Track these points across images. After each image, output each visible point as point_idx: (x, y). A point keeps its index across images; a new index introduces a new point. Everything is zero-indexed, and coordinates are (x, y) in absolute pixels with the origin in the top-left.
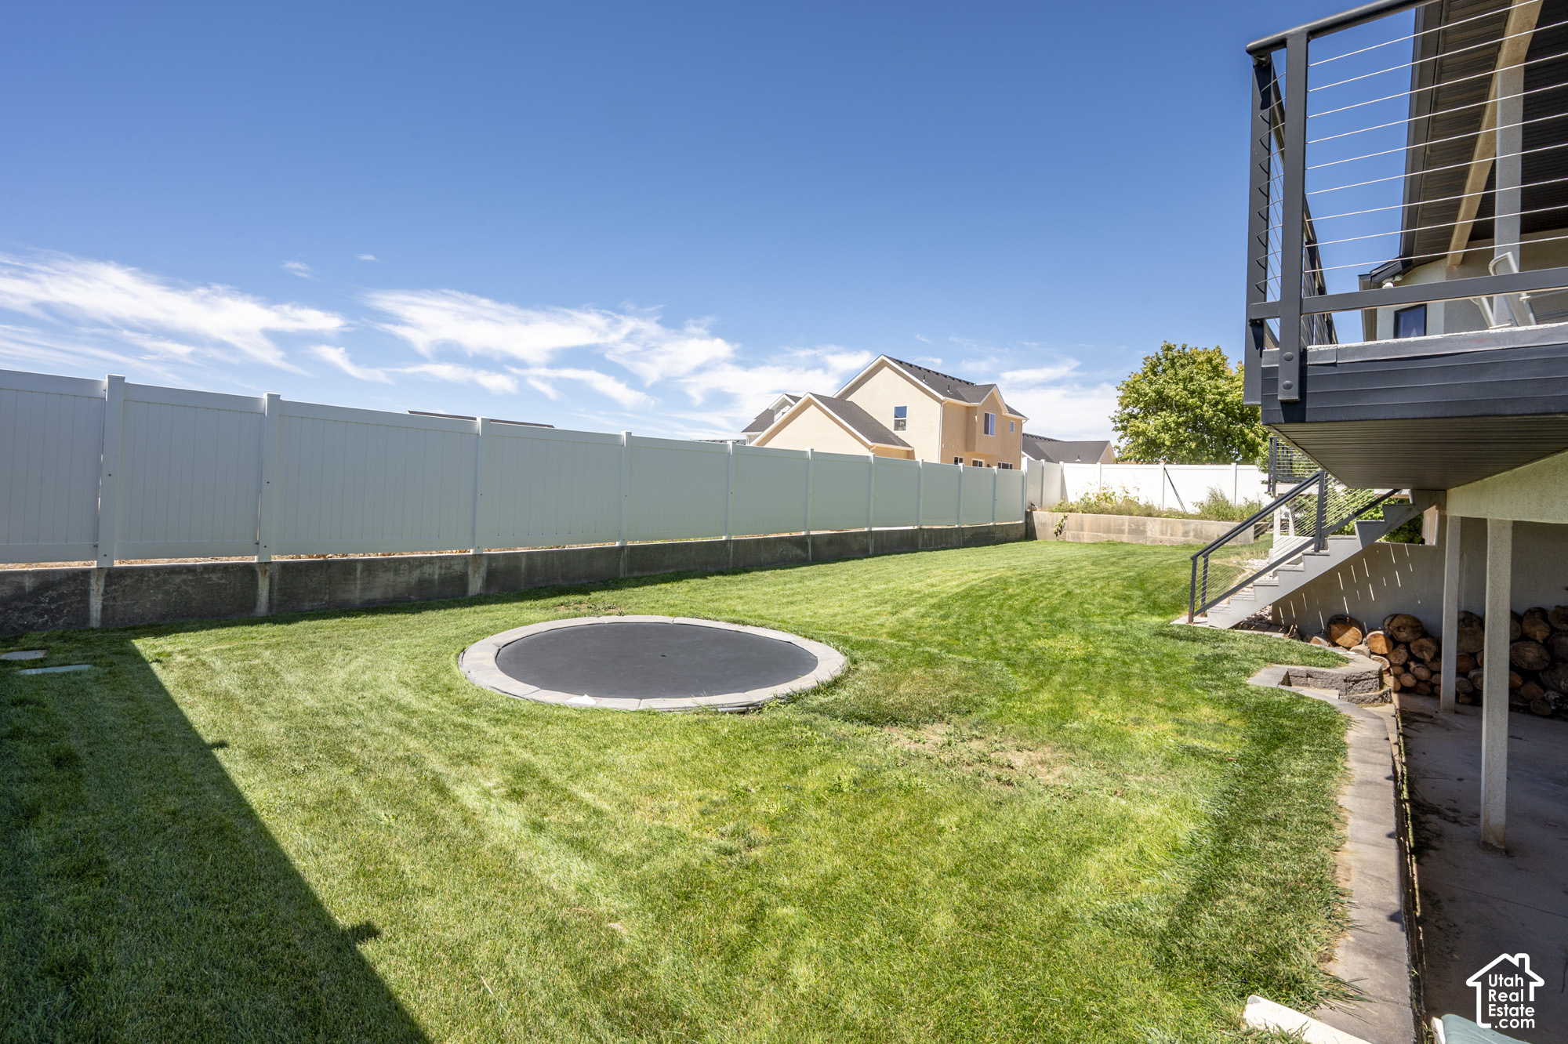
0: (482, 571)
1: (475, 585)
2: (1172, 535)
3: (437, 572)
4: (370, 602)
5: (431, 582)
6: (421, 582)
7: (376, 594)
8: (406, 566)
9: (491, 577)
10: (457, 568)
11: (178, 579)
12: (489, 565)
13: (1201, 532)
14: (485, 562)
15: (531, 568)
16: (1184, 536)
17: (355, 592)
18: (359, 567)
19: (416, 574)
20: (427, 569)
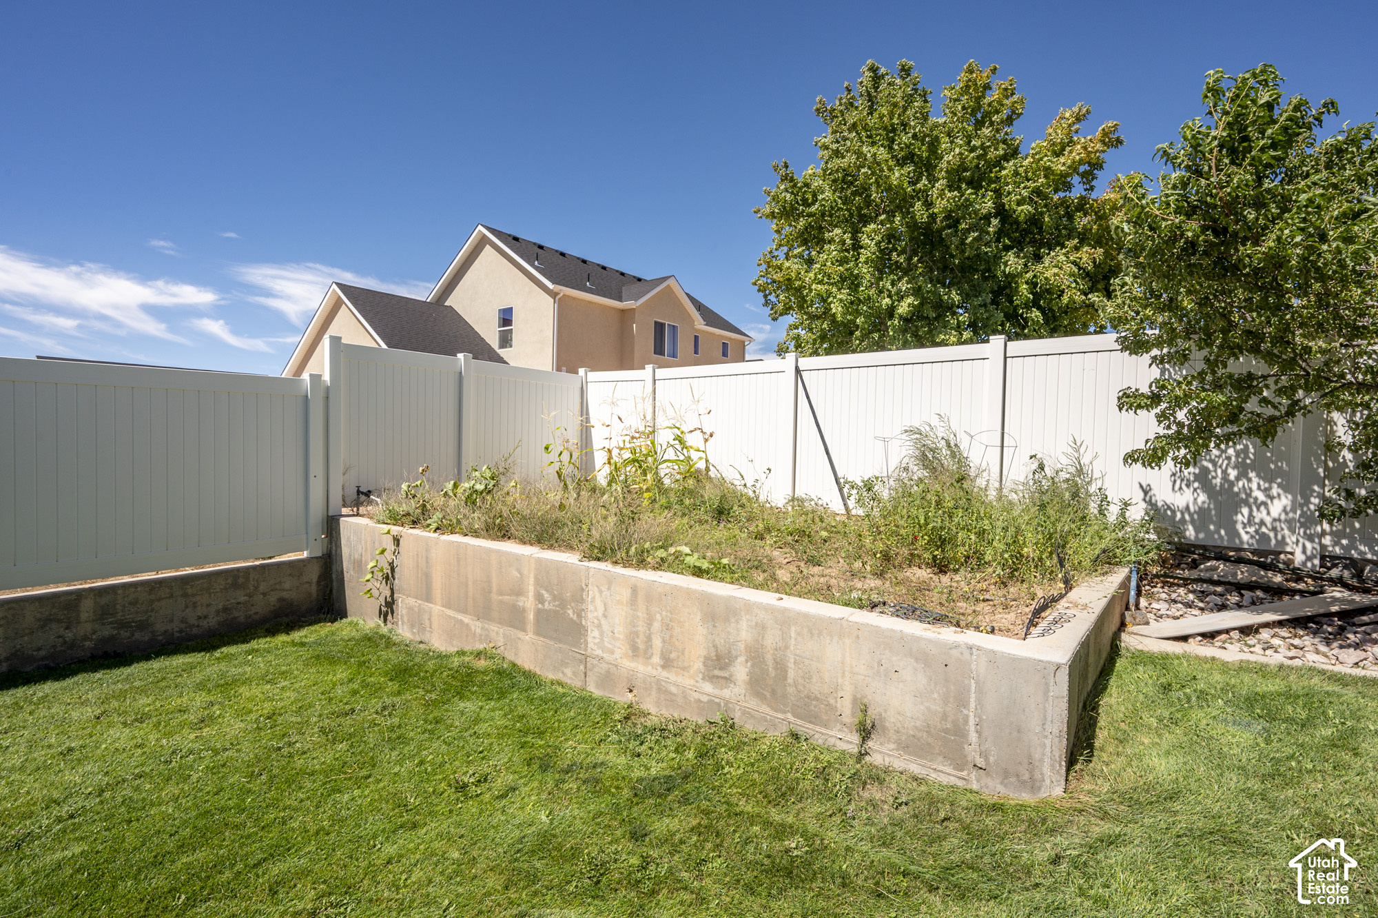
2: (667, 664)
13: (781, 667)
16: (712, 679)
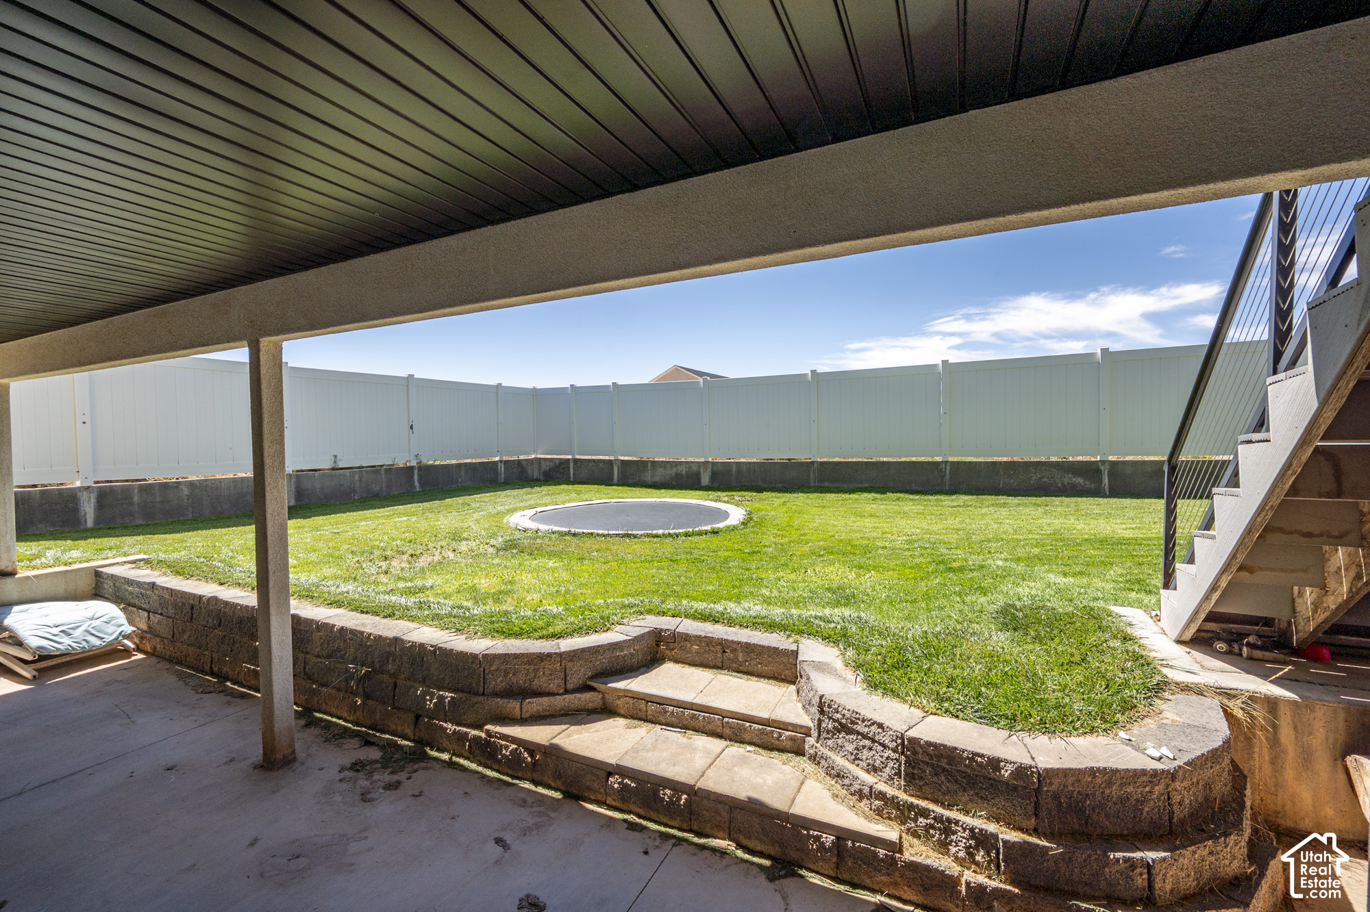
0: (709, 471)
1: (705, 480)
3: (684, 470)
4: (655, 482)
5: (681, 475)
6: (677, 474)
7: (657, 479)
8: (668, 465)
9: (714, 475)
10: (695, 468)
11: (591, 464)
12: (712, 467)
14: (710, 466)
15: (739, 471)
17: (648, 477)
18: (649, 464)
19: (674, 470)
20: (679, 468)
